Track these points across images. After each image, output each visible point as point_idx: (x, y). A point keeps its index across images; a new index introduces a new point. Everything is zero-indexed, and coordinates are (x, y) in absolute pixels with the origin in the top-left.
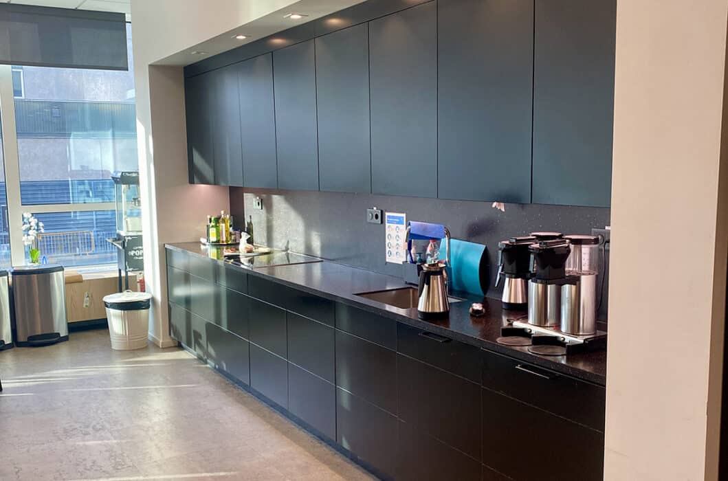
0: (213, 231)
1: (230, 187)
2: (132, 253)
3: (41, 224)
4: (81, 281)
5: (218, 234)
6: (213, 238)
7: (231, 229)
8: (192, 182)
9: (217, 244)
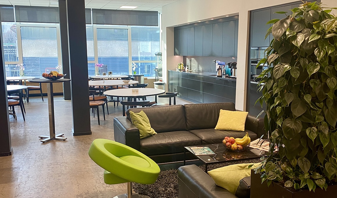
0: (179, 67)
1: (183, 56)
2: (159, 73)
3: (137, 65)
4: (147, 79)
5: (180, 67)
6: (179, 68)
7: (183, 66)
8: (175, 55)
9: (180, 70)
